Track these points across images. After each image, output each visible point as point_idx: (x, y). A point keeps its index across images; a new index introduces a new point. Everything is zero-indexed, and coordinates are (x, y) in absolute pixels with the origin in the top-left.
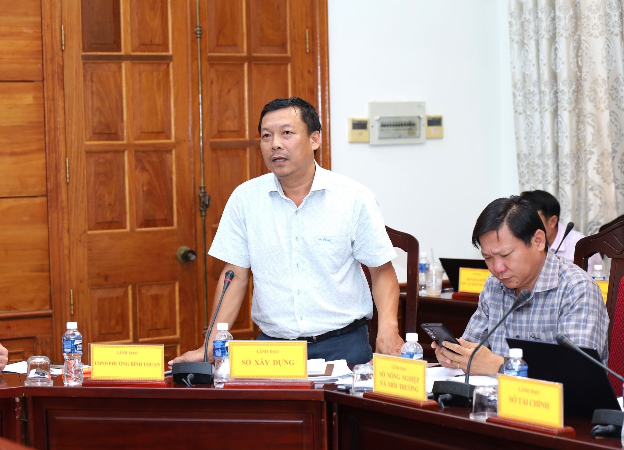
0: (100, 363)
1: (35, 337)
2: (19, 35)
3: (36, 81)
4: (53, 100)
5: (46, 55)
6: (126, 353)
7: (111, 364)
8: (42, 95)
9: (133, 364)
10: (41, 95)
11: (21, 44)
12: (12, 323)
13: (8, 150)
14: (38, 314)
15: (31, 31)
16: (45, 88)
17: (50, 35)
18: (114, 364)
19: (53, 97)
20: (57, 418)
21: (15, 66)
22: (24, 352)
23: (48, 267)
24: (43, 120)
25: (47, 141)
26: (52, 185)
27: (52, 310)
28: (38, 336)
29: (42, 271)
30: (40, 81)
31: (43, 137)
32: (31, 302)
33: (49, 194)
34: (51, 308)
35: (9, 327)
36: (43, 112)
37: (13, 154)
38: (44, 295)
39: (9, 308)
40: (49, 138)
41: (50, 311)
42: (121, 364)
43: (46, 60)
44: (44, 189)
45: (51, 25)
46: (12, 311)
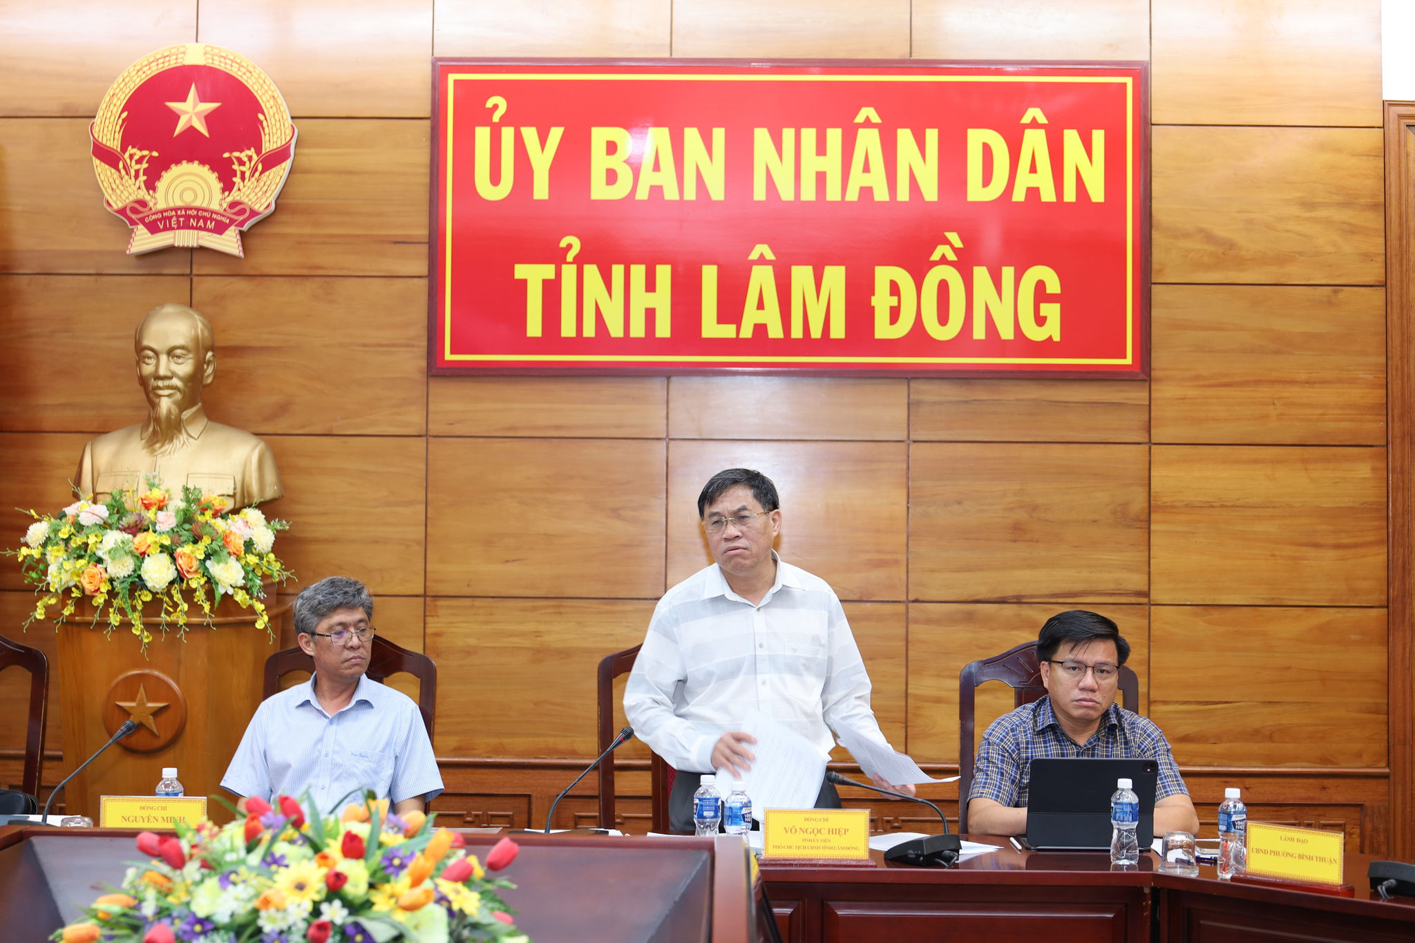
0: (1258, 851)
1: (1362, 805)
2: (1353, 381)
3: (1377, 446)
4: (1402, 472)
5: (1392, 411)
6: (1292, 840)
7: (1273, 854)
8: (1385, 464)
9: (1301, 857)
10: (1383, 465)
11: (1356, 394)
12: (1327, 782)
13: (1331, 540)
14: (1366, 773)
15: (1370, 377)
16: (1390, 456)
17: (1399, 382)
18: (1276, 853)
19: (1402, 468)
20: (1201, 922)
21: (1346, 425)
22: (1345, 824)
23: (1386, 707)
24: (1386, 500)
25: (1390, 530)
26: (1395, 593)
27: (1390, 769)
28: (1367, 804)
29: (1377, 713)
30: (1383, 446)
31: (1384, 524)
32: (1359, 755)
33: (1391, 605)
34: (1388, 765)
35: (1324, 788)
36: (1386, 488)
37: (1337, 547)
38: (1381, 747)
39: (1324, 760)
40: (1394, 525)
41: (1387, 770)
42: (1285, 854)
43: (1393, 416)
44: (1384, 597)
45: (1403, 368)
46: (1330, 766)
